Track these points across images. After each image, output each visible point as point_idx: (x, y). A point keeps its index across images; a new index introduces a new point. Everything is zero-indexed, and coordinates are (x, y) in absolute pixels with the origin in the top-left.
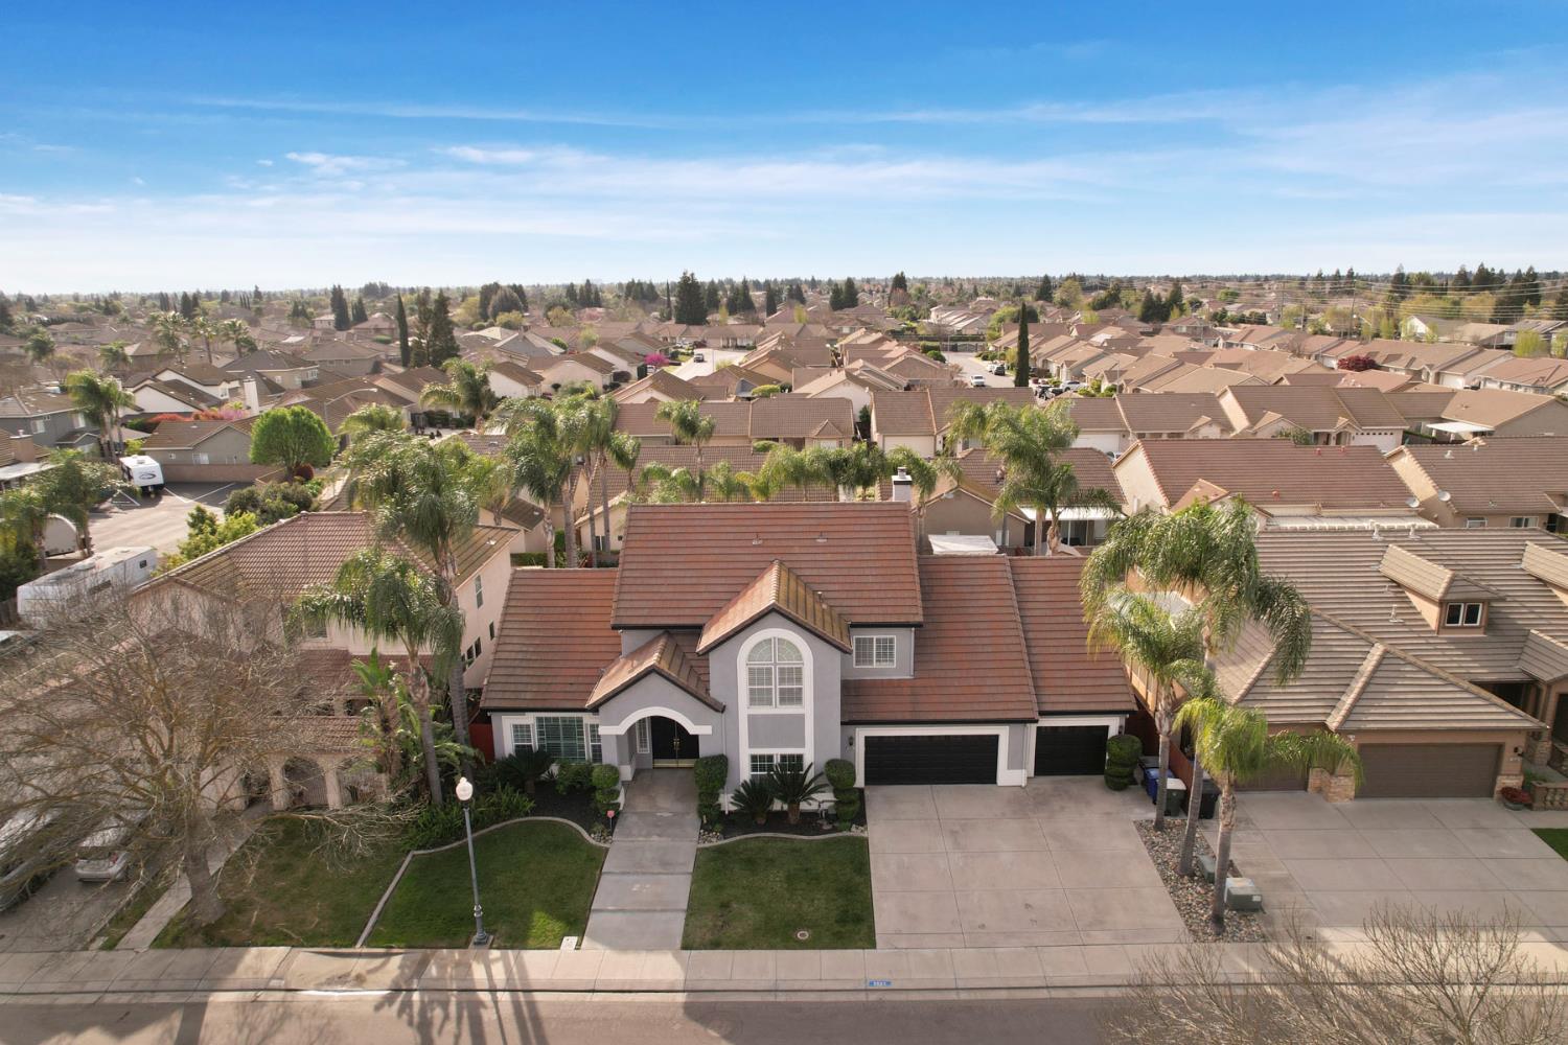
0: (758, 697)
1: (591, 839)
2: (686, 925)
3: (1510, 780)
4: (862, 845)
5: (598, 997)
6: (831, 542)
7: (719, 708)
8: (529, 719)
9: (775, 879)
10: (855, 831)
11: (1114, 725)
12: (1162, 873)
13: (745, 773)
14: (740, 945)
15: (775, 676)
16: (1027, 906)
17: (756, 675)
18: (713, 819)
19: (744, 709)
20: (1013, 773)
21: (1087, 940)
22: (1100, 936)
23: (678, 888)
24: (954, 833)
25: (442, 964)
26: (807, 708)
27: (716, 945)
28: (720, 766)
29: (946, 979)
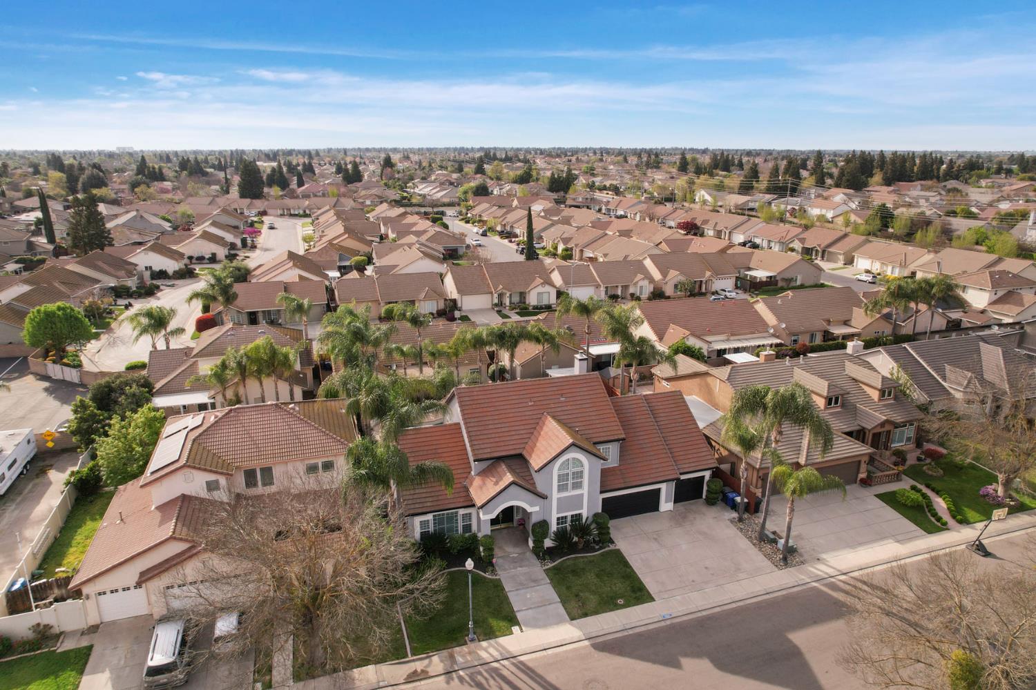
0: (562, 488)
1: (487, 575)
2: (565, 609)
3: (862, 475)
4: (618, 553)
5: (550, 652)
6: (568, 400)
7: (544, 497)
8: (430, 517)
9: (591, 577)
10: (612, 547)
11: (707, 474)
12: (752, 542)
13: (554, 527)
14: (596, 612)
15: (570, 477)
16: (706, 568)
17: (562, 478)
18: (542, 554)
19: (555, 495)
20: (666, 505)
21: (738, 579)
22: (742, 576)
23: (547, 591)
24: (655, 539)
25: (462, 654)
26: (585, 491)
27: (586, 615)
28: (543, 525)
29: (692, 608)
